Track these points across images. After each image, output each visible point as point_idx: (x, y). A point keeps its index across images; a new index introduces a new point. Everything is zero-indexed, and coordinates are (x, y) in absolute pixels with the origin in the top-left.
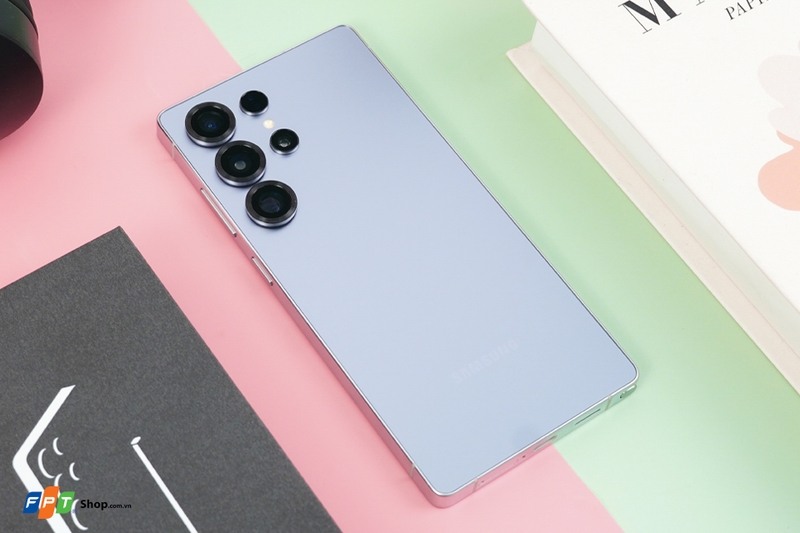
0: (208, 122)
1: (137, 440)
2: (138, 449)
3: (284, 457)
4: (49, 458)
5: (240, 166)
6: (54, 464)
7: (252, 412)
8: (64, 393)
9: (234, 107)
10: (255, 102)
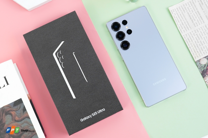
0: (116, 26)
1: (74, 53)
2: (74, 54)
3: (98, 59)
4: (59, 54)
5: (120, 36)
6: (60, 55)
7: (94, 50)
8: (62, 42)
9: (121, 23)
10: (125, 23)
